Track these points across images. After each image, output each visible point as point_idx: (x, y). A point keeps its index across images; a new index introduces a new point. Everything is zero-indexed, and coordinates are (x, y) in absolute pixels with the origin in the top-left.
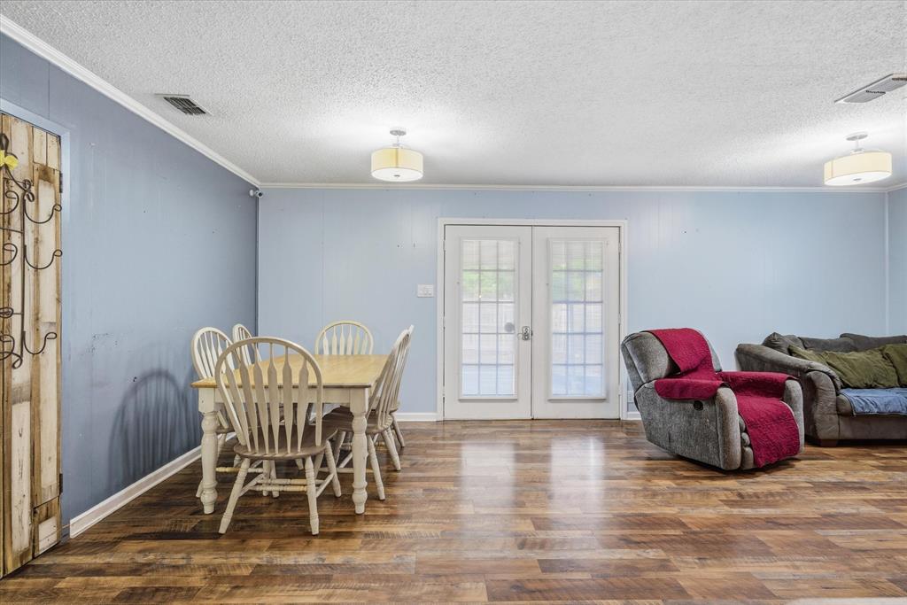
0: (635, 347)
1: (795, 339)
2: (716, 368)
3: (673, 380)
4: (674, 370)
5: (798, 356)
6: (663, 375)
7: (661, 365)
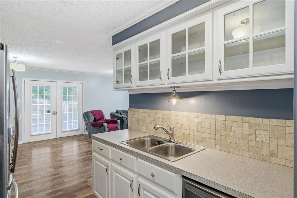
0: (86, 115)
1: (122, 111)
2: (105, 118)
3: (95, 122)
4: (95, 120)
5: (122, 114)
6: (93, 121)
7: (92, 119)
